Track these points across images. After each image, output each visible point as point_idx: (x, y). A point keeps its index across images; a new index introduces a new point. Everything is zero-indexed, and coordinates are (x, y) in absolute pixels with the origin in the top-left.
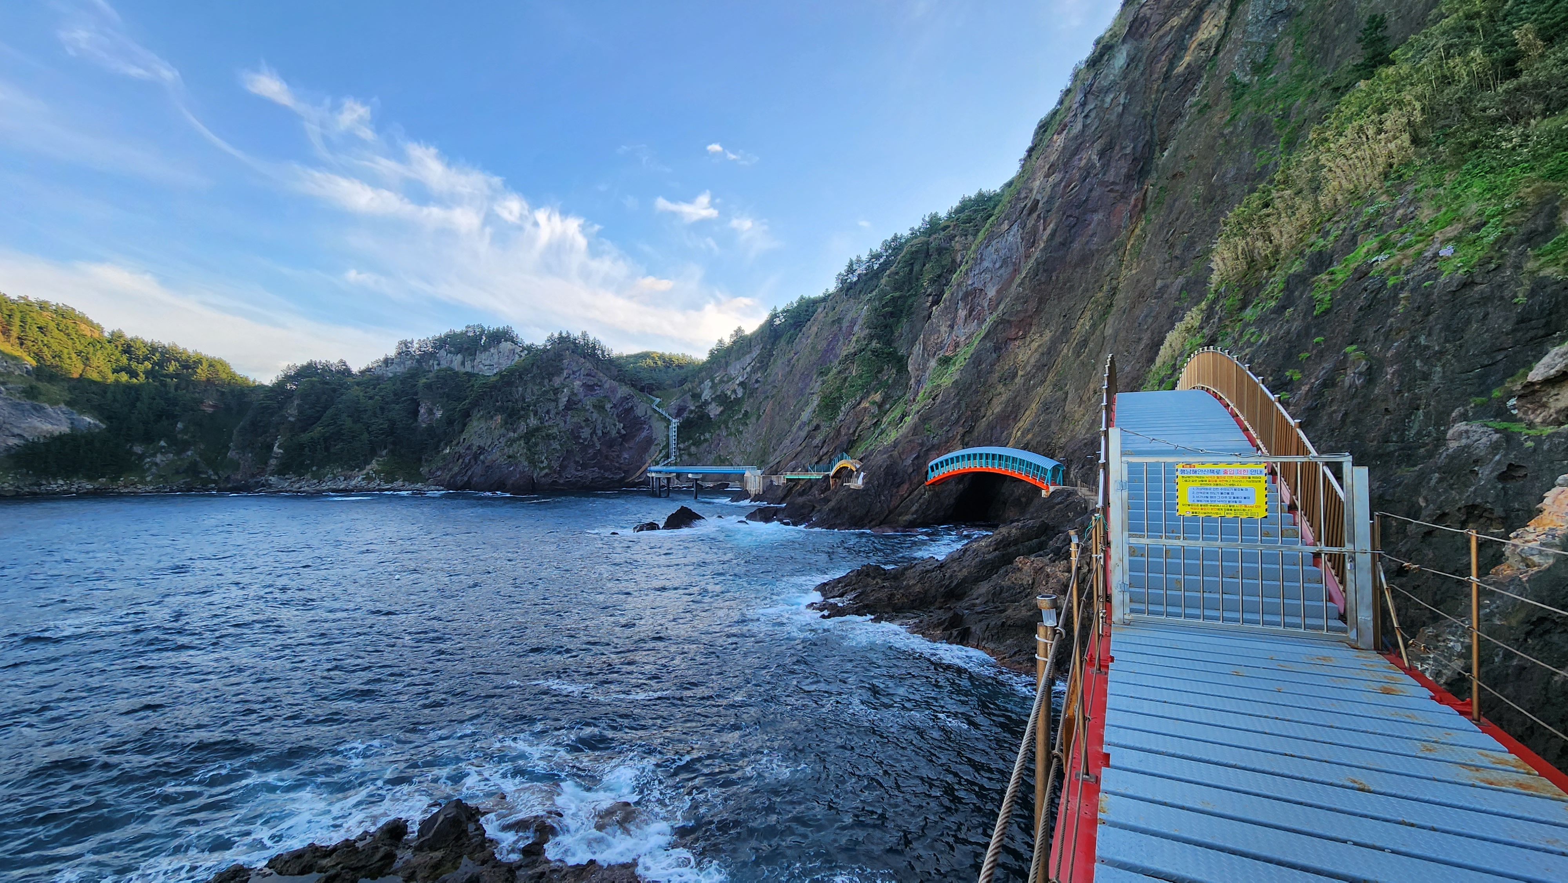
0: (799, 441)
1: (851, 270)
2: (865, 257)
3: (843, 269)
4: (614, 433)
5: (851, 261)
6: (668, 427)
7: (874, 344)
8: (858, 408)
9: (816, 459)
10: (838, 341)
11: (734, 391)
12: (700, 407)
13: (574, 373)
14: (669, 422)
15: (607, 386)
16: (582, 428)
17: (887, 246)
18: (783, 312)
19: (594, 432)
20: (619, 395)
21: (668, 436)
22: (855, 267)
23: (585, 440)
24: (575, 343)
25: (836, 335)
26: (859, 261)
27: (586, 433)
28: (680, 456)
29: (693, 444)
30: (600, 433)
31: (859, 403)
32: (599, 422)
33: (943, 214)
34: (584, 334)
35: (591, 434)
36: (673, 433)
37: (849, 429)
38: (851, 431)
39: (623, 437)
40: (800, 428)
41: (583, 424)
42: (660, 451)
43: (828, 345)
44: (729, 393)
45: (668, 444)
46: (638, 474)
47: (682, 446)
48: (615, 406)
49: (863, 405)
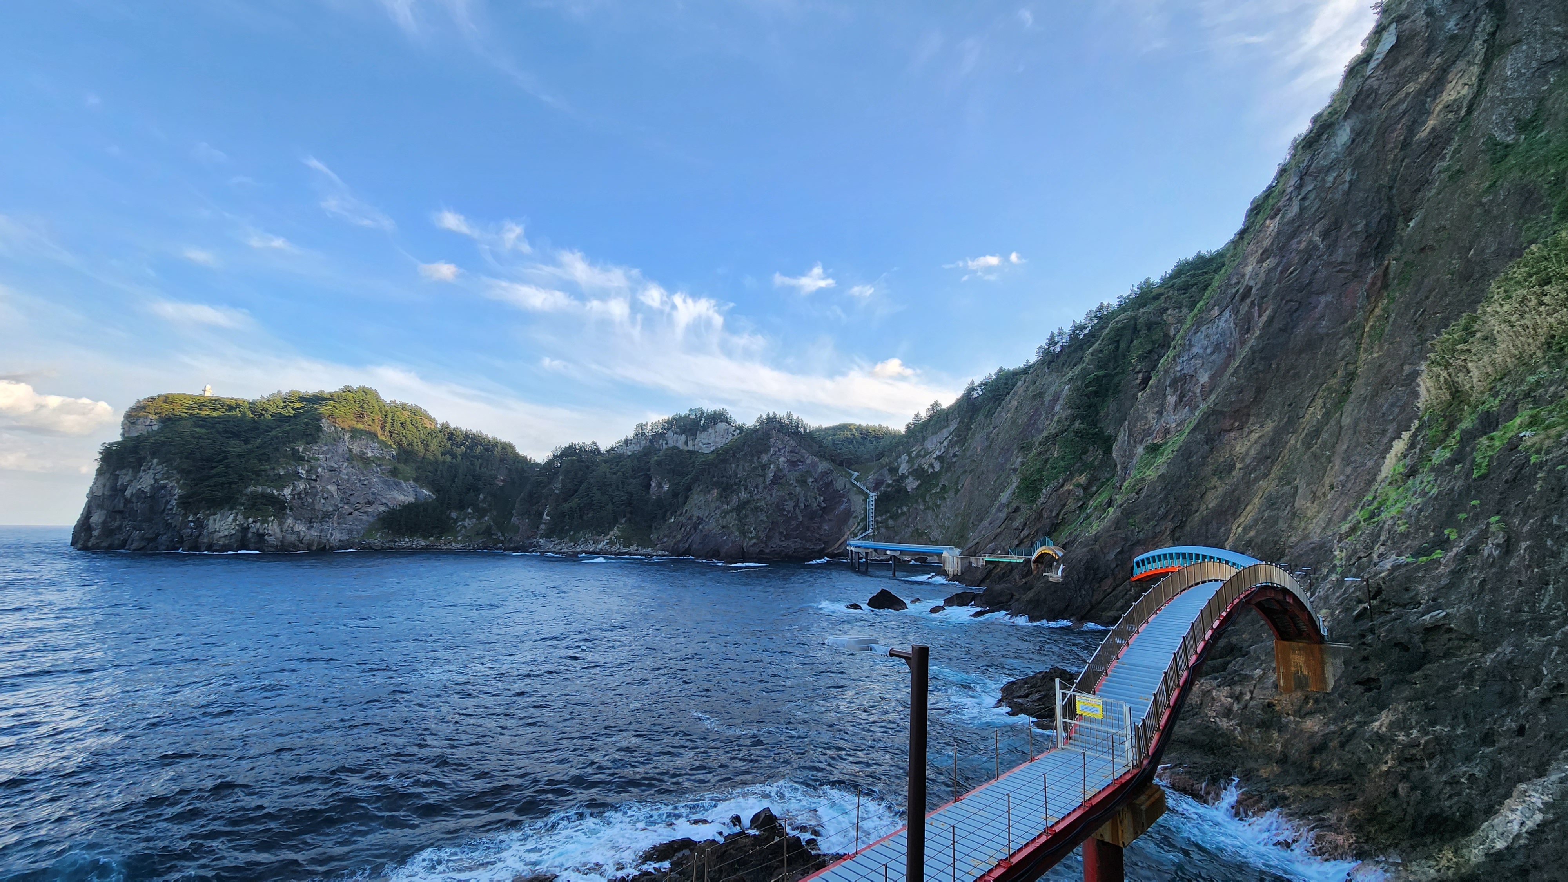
0: (998, 523)
1: (1052, 342)
2: (1067, 329)
3: (1044, 342)
4: (815, 505)
5: (1052, 333)
6: (865, 501)
7: (1077, 425)
8: (1061, 491)
9: (1016, 542)
10: (1041, 414)
11: (931, 465)
12: (898, 480)
13: (779, 450)
14: (867, 495)
15: (808, 461)
16: (786, 501)
17: (1091, 316)
18: (980, 386)
19: (796, 505)
20: (820, 470)
21: (866, 510)
22: (1056, 339)
23: (789, 512)
24: (780, 423)
25: (1037, 409)
26: (1061, 334)
27: (789, 505)
28: (878, 528)
29: (891, 517)
30: (802, 506)
31: (1062, 486)
32: (801, 495)
33: (1156, 280)
34: (789, 416)
35: (794, 507)
36: (871, 507)
37: (1051, 511)
38: (1054, 514)
39: (823, 509)
40: (999, 510)
41: (787, 497)
42: (859, 524)
43: (1030, 420)
44: (926, 467)
45: (866, 517)
46: (837, 546)
47: (879, 519)
48: (816, 480)
49: (1066, 488)
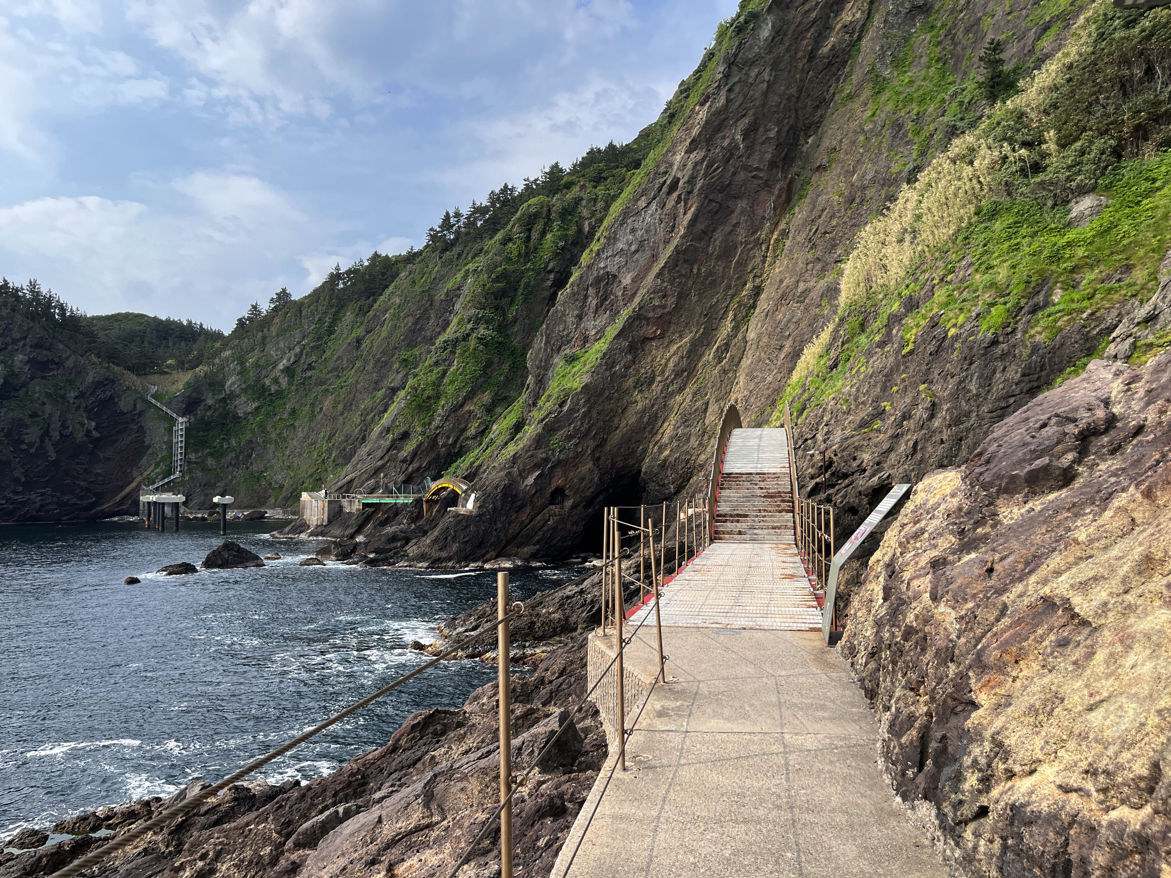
1: (446, 224)
2: (465, 211)
3: (436, 224)
4: (80, 436)
5: (448, 213)
6: (170, 431)
7: (482, 331)
8: (460, 412)
9: (402, 478)
10: (429, 319)
11: (276, 381)
12: (223, 400)
13: (15, 342)
14: (172, 421)
15: (69, 363)
16: (26, 427)
17: (494, 198)
18: (349, 272)
19: (46, 434)
20: (90, 378)
21: (170, 445)
22: (452, 220)
23: (31, 445)
24: (18, 297)
25: (426, 310)
26: (457, 215)
27: (32, 435)
28: (190, 471)
29: (211, 455)
30: (56, 436)
31: (462, 405)
32: (55, 418)
33: (566, 166)
34: (33, 285)
35: (42, 437)
36: (179, 439)
37: (448, 437)
38: (450, 441)
39: (96, 442)
40: (381, 436)
41: (28, 421)
42: (157, 465)
43: (416, 323)
44: (267, 382)
45: (171, 455)
46: (118, 498)
47: (192, 456)
48: (82, 395)
49: (466, 408)
